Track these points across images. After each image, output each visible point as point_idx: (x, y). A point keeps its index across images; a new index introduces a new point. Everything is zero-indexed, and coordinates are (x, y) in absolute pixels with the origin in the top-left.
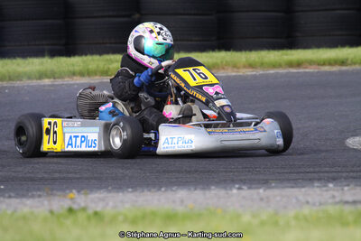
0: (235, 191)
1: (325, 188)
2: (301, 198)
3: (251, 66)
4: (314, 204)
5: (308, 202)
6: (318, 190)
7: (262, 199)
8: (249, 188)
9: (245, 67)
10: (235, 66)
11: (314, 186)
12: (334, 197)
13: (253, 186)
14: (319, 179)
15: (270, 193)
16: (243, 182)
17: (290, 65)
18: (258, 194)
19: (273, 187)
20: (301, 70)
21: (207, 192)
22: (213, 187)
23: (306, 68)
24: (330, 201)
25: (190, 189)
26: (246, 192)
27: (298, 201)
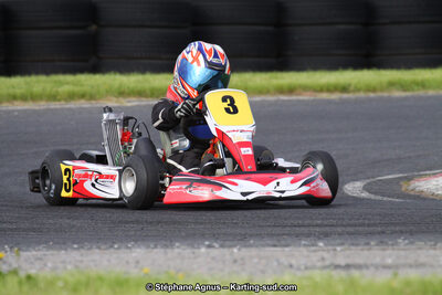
0: (203, 250)
4: (299, 269)
5: (291, 266)
6: (304, 251)
8: (222, 246)
11: (300, 245)
12: (323, 259)
17: (281, 90)
19: (251, 246)
20: (294, 98)
21: (169, 250)
22: (177, 244)
23: (300, 94)
25: (148, 247)
27: (279, 264)
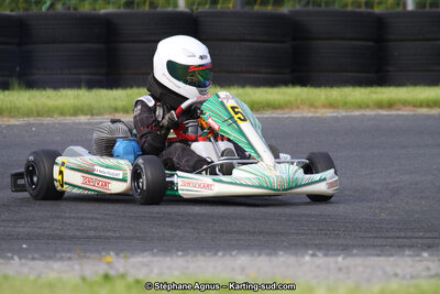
1: (417, 258)
2: (388, 269)
3: (331, 105)
7: (340, 270)
9: (324, 106)
10: (312, 105)
13: (331, 253)
14: (411, 247)
15: (350, 261)
16: (318, 247)
18: (337, 262)
24: (424, 274)
26: (321, 260)
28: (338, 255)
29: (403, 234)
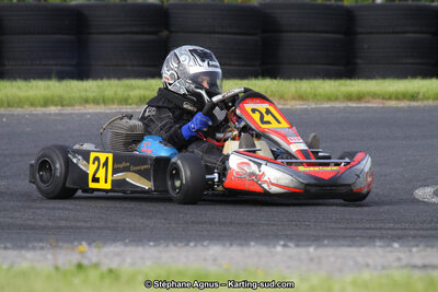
0: (279, 249)
1: (389, 249)
2: (360, 259)
3: (301, 97)
4: (375, 268)
5: (368, 265)
6: (380, 251)
8: (297, 246)
9: (294, 98)
10: (282, 97)
11: (375, 246)
12: (399, 259)
13: (302, 243)
14: (381, 238)
15: (322, 252)
16: (289, 238)
17: (349, 97)
18: (308, 252)
19: (324, 246)
20: (363, 105)
21: (246, 250)
22: (252, 243)
23: (368, 102)
24: (396, 264)
25: (224, 245)
26: (293, 250)
27: (356, 263)
28: (310, 245)
29: (373, 226)
